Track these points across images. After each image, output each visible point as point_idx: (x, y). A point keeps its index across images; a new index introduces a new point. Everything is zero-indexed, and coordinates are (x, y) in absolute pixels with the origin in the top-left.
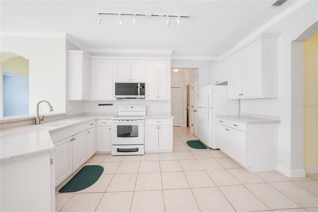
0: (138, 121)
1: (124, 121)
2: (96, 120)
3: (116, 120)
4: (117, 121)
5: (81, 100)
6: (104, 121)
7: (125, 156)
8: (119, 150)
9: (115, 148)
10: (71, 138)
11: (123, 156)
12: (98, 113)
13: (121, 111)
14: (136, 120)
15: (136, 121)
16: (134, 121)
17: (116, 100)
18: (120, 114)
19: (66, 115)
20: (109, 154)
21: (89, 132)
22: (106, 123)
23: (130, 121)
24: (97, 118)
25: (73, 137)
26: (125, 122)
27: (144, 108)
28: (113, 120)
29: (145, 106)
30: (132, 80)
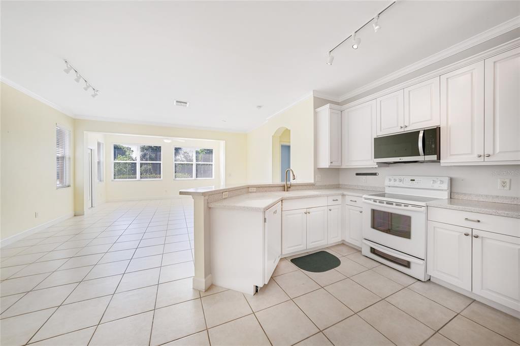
0: (411, 208)
1: (383, 203)
2: (343, 195)
3: (370, 199)
4: (372, 202)
5: (328, 167)
6: (354, 199)
7: (382, 266)
8: (373, 251)
9: (368, 245)
10: (305, 210)
11: (380, 264)
12: (355, 186)
13: (389, 186)
14: (406, 205)
15: (406, 208)
16: (403, 207)
17: (377, 166)
18: (388, 191)
19: (314, 185)
20: (359, 251)
21: (330, 210)
22: (356, 201)
23: (394, 206)
24: (345, 193)
25: (308, 210)
26: (385, 205)
27: (442, 182)
28: (365, 199)
29: (447, 180)
30: (406, 126)
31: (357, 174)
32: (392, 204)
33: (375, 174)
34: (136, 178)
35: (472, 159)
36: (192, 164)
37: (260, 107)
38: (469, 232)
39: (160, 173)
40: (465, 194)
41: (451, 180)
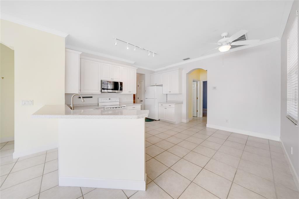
0: (123, 108)
5: (78, 93)
12: (78, 104)
15: (122, 108)
30: (113, 79)
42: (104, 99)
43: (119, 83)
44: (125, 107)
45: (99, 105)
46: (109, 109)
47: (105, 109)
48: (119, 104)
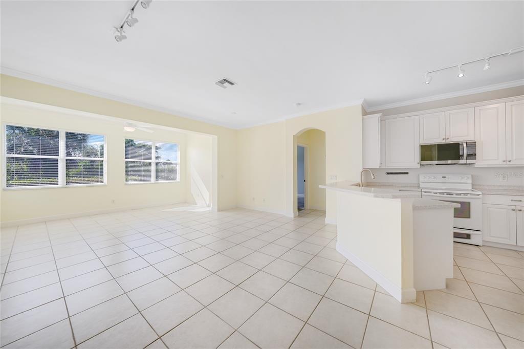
0: (470, 196)
3: (430, 192)
12: (386, 183)
14: (466, 195)
16: (462, 196)
17: (419, 167)
23: (456, 196)
27: (468, 178)
28: (425, 192)
29: (470, 176)
30: (448, 139)
31: (388, 173)
32: (444, 194)
33: (407, 173)
34: (57, 183)
35: (499, 163)
36: (150, 163)
37: (299, 104)
38: (514, 208)
39: (102, 175)
40: (480, 185)
41: (472, 176)
42: (430, 177)
43: (465, 145)
44: (478, 195)
45: (420, 186)
46: (432, 194)
47: (423, 193)
48: (471, 188)
